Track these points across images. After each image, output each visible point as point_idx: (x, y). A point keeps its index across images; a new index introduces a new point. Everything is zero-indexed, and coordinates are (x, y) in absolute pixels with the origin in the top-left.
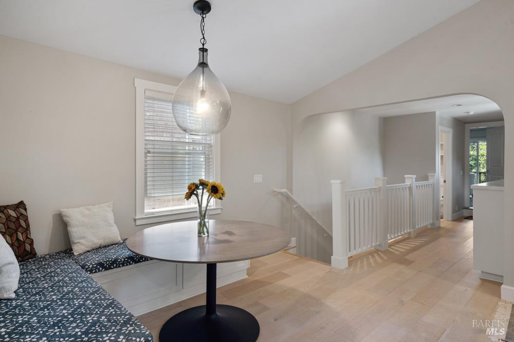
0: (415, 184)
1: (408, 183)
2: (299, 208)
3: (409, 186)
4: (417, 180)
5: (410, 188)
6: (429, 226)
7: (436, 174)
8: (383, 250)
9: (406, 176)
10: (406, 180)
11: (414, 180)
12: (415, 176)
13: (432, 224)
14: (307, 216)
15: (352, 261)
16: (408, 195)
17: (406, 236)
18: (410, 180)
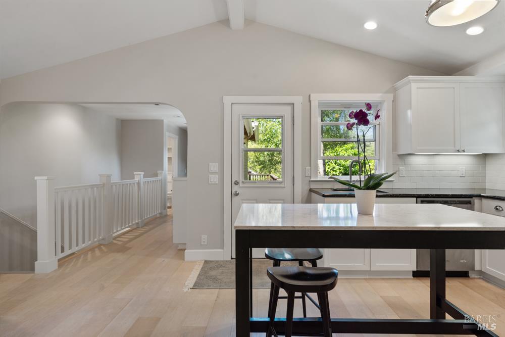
0: (143, 180)
1: (137, 179)
3: (137, 182)
4: (144, 177)
5: (138, 184)
7: (163, 172)
8: (106, 243)
9: (135, 173)
10: (136, 176)
11: (142, 176)
12: (143, 173)
13: (160, 214)
16: (136, 190)
17: (134, 227)
18: (139, 176)
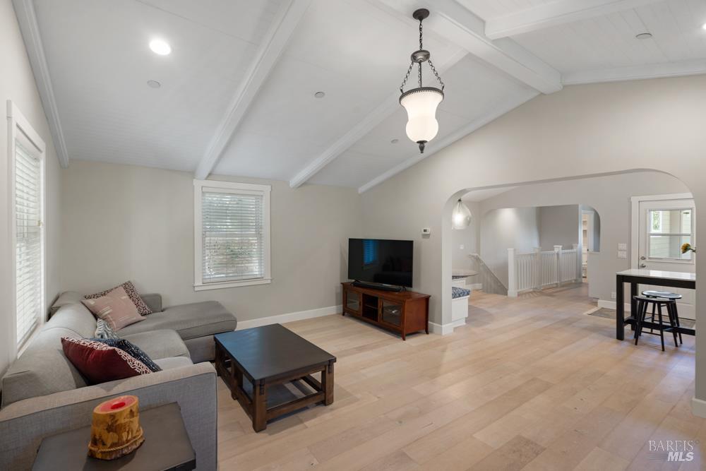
0: (561, 252)
1: (556, 251)
2: (484, 266)
4: (563, 249)
5: (558, 254)
6: (573, 282)
7: (578, 245)
9: (554, 246)
10: (555, 249)
12: (561, 246)
13: (575, 280)
14: (488, 271)
15: (519, 294)
16: (556, 259)
17: (555, 286)
18: (558, 249)
